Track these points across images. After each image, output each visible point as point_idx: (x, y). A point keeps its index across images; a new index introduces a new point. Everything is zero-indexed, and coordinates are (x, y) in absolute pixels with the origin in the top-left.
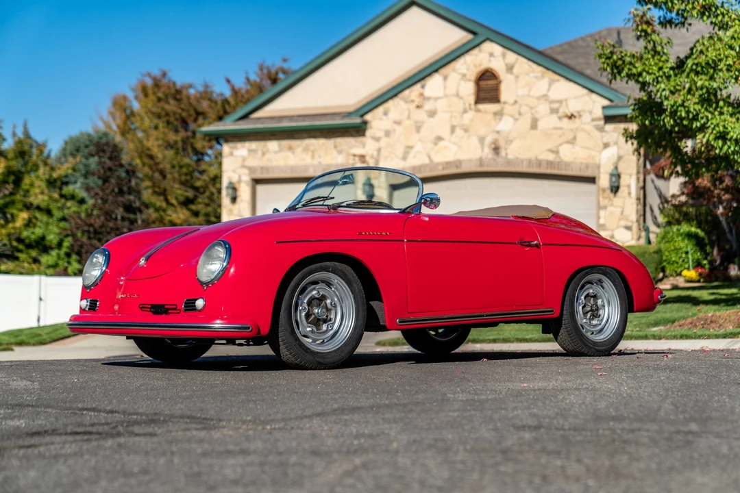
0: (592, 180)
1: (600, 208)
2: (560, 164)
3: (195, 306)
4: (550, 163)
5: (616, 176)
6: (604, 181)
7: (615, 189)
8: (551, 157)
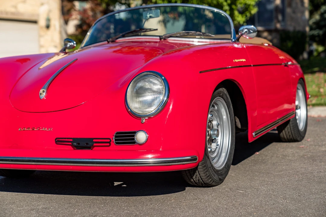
0: (35, 22)
1: (40, 36)
2: (18, 13)
3: (133, 139)
4: (13, 13)
5: (48, 20)
6: (42, 22)
7: (48, 27)
8: (13, 10)
